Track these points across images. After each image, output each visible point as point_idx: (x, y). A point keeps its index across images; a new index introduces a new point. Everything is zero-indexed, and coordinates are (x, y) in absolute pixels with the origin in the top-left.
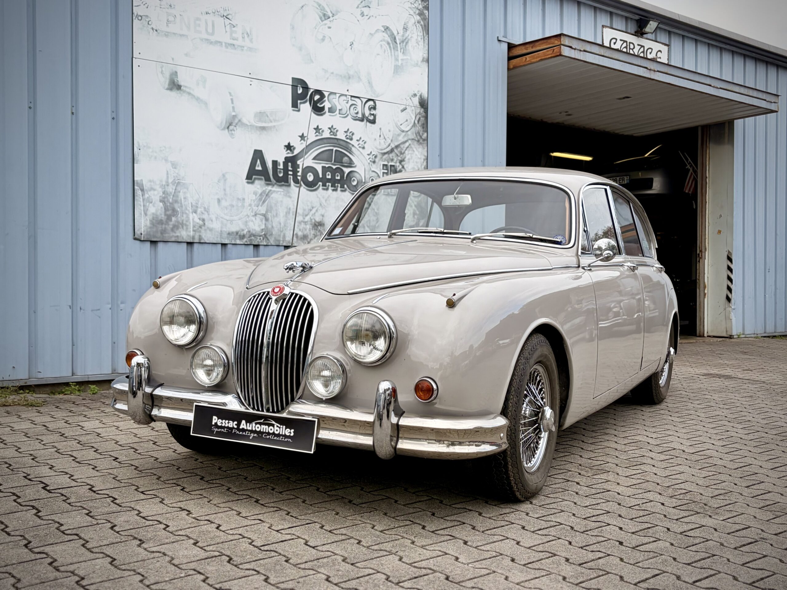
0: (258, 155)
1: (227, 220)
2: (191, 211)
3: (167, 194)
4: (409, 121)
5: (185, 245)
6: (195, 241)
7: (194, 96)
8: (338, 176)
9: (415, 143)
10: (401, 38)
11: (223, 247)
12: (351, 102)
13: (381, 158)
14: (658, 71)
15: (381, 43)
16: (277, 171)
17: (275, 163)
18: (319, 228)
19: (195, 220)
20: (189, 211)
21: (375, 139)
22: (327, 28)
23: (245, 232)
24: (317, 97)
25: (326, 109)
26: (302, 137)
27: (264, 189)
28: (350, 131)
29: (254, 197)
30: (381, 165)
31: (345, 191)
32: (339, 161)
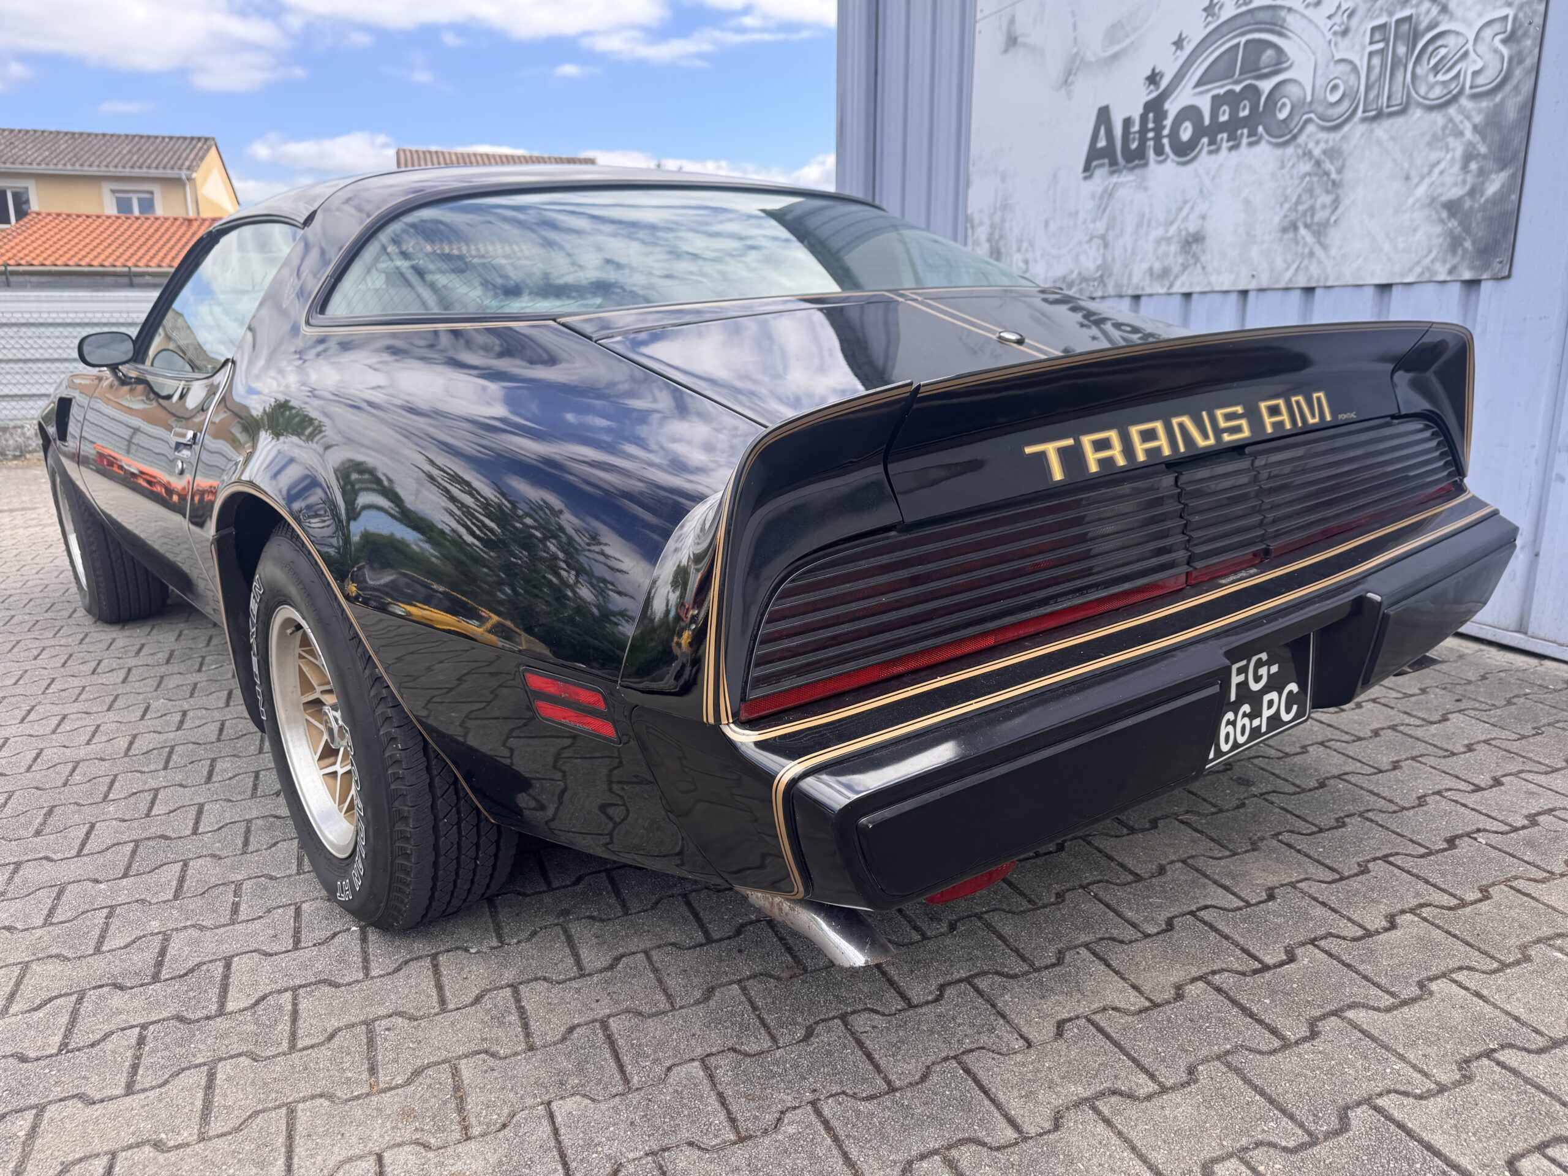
0: (1104, 115)
3: (994, 226)
7: (1030, 47)
8: (1244, 108)
13: (1369, 10)
16: (1129, 139)
17: (1127, 123)
18: (1194, 247)
23: (1076, 273)
27: (1106, 183)
29: (1091, 205)
30: (1365, 32)
31: (1257, 142)
32: (1252, 68)
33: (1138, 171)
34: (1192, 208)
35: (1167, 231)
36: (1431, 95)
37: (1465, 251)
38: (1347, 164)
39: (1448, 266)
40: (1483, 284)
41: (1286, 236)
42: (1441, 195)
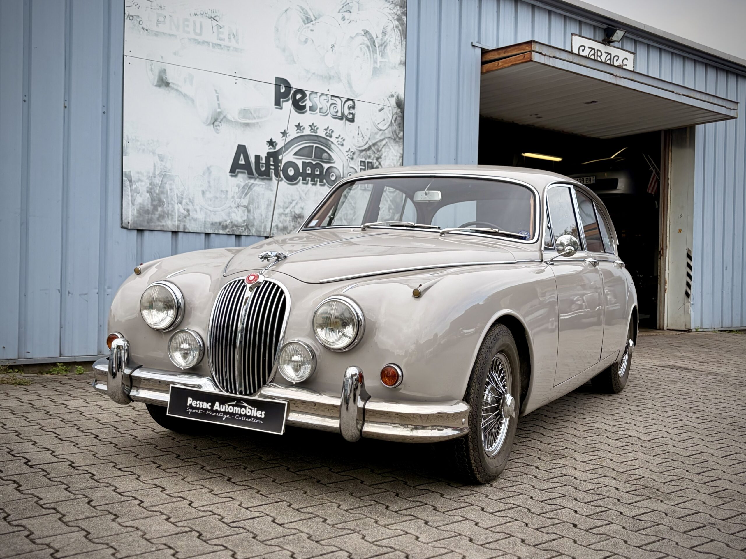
0: (242, 150)
1: (211, 211)
2: (176, 201)
3: (154, 185)
4: (386, 120)
5: (170, 234)
6: (180, 230)
7: (182, 93)
8: (317, 171)
9: (392, 141)
10: (380, 42)
11: (207, 236)
12: (331, 102)
13: (359, 155)
14: (624, 78)
15: (361, 46)
16: (259, 165)
17: (257, 158)
18: (299, 220)
19: (180, 210)
20: (174, 202)
21: (354, 137)
22: (309, 31)
23: (228, 223)
24: (299, 96)
25: (308, 108)
26: (284, 133)
27: (247, 182)
28: (330, 128)
29: (237, 190)
30: (358, 161)
31: (324, 185)
32: (318, 157)
33: (266, 181)
34: (297, 203)
35: (284, 211)
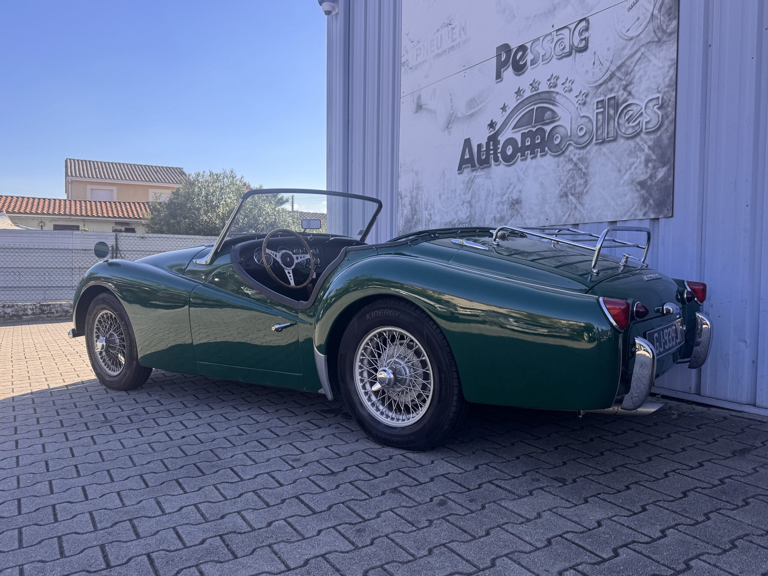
0: (467, 143)
1: (445, 212)
3: (413, 198)
4: (642, 17)
7: (429, 110)
8: (538, 139)
9: (653, 47)
12: (555, 40)
13: (595, 94)
16: (481, 154)
17: (480, 146)
18: (516, 206)
19: (426, 216)
20: (423, 209)
21: (587, 71)
23: (456, 221)
24: (519, 56)
25: (529, 63)
27: (470, 176)
29: (463, 186)
30: (594, 104)
31: (545, 155)
32: (540, 120)
33: (486, 170)
34: (514, 187)
35: (502, 199)
36: (627, 133)
37: (650, 205)
38: (590, 165)
39: (643, 212)
40: (660, 220)
41: (562, 200)
42: (636, 178)
